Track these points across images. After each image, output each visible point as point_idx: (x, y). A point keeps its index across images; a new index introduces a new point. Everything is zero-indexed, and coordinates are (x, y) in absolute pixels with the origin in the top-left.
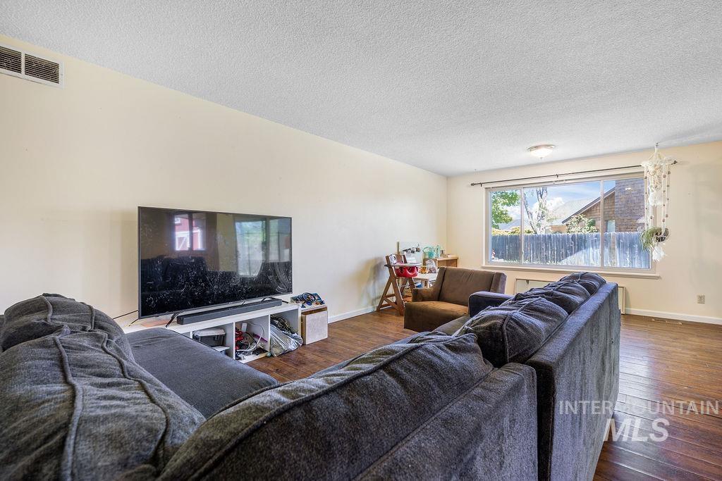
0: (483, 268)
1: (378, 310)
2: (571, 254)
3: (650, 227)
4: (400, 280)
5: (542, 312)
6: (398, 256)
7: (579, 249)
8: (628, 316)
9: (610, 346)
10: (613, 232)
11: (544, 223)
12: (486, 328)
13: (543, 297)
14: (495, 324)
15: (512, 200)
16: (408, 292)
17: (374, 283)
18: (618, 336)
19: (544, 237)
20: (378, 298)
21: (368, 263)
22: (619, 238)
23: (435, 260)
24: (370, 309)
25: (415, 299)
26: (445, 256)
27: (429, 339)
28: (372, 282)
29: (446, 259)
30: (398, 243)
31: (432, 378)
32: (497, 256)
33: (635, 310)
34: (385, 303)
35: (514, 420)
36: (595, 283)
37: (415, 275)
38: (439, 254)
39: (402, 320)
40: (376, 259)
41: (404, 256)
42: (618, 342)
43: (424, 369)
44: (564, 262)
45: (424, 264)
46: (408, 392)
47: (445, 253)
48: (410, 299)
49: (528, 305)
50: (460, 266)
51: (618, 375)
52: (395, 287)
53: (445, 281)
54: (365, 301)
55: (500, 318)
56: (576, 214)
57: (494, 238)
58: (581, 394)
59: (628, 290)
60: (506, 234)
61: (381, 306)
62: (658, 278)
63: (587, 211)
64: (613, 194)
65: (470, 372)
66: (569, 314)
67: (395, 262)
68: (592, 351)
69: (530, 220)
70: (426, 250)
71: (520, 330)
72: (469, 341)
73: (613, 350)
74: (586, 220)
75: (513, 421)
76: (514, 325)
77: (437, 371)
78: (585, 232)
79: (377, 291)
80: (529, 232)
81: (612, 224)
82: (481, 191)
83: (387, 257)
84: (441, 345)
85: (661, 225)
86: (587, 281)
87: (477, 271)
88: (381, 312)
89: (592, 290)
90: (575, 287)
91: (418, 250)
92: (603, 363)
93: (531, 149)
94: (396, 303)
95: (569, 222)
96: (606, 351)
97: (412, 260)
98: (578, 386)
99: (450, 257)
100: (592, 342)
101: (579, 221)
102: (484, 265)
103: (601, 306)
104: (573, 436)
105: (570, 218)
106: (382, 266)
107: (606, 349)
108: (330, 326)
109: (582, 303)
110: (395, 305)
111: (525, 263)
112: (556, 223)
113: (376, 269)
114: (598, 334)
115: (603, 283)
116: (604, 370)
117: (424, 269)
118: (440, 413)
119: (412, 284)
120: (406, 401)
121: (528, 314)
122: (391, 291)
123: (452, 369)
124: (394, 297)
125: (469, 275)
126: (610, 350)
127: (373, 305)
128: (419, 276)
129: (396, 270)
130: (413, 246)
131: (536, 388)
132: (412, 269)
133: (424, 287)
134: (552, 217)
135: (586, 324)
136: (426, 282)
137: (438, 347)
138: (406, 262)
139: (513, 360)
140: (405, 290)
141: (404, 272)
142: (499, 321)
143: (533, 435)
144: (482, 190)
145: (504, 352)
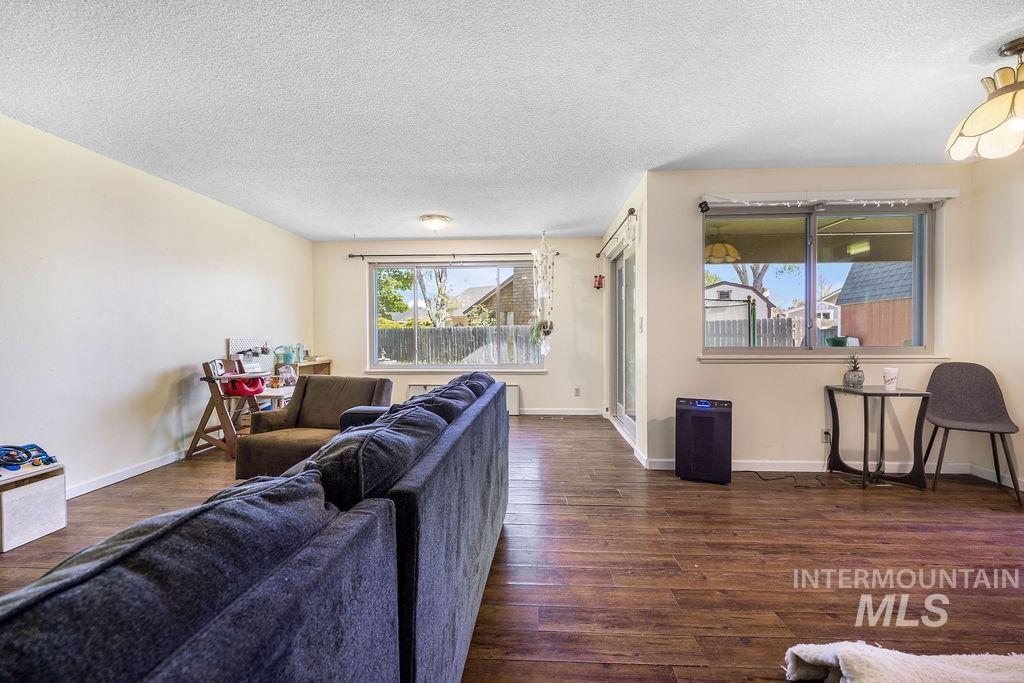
0: (367, 373)
1: (189, 456)
2: (472, 351)
3: (539, 320)
4: (233, 402)
5: (414, 424)
6: (228, 363)
7: (480, 345)
8: (521, 417)
9: (497, 453)
10: (511, 326)
11: (444, 313)
12: (336, 459)
13: (422, 406)
14: (348, 451)
15: (406, 282)
16: (246, 419)
17: (180, 411)
18: (506, 441)
19: (444, 330)
20: (188, 436)
21: (164, 377)
22: (517, 331)
23: (295, 366)
24: (172, 457)
25: (256, 429)
26: (312, 359)
27: (241, 491)
28: (174, 410)
29: (311, 363)
30: (228, 342)
31: (222, 554)
32: (389, 356)
33: (528, 410)
34: (202, 442)
35: (360, 577)
36: (483, 384)
37: (260, 391)
38: (302, 355)
39: (232, 467)
40: (183, 370)
41: (239, 362)
42: (507, 447)
43: (210, 542)
44: (465, 361)
45: (277, 372)
46: (168, 590)
47: (311, 354)
48: (248, 430)
49: (400, 418)
50: (335, 373)
51: (507, 484)
52: (222, 415)
53: (306, 396)
54: (160, 444)
55: (357, 441)
56: (477, 304)
57: (381, 332)
58: (459, 517)
59: (523, 389)
60: (401, 327)
61: (194, 448)
62: (546, 373)
63: (487, 301)
64: (512, 283)
65: (295, 528)
66: (449, 423)
67: (221, 371)
68: (473, 463)
69: (428, 309)
70: (278, 352)
71: (382, 453)
72: (304, 483)
73: (500, 456)
74: (487, 310)
75: (358, 579)
76: (374, 447)
77: (234, 541)
78: (486, 325)
79: (185, 425)
80: (428, 324)
81: (511, 316)
82: (363, 267)
83: (206, 366)
84: (255, 497)
85: (548, 318)
86: (474, 382)
87: (354, 378)
88: (194, 458)
89: (478, 392)
90: (460, 389)
91: (265, 351)
92: (488, 473)
93: (423, 217)
94: (224, 440)
95: (470, 313)
96: (491, 461)
97: (253, 368)
98: (454, 508)
99: (319, 361)
100: (473, 453)
101: (480, 311)
102: (368, 370)
103: (485, 410)
104: (449, 570)
105: (471, 308)
106: (197, 380)
107: (491, 457)
108: (71, 503)
109: (465, 408)
110: (223, 445)
111: (418, 365)
112: (456, 314)
113: (183, 386)
114: (481, 443)
115: (491, 382)
116: (489, 483)
117: (276, 380)
118: (232, 605)
119: (254, 406)
120: (161, 606)
121: (398, 431)
122: (214, 420)
123: (267, 530)
124: (221, 431)
125: (343, 384)
126: (497, 458)
127: (177, 448)
128: (267, 391)
129: (224, 385)
130: (257, 345)
131: (394, 526)
132: (254, 382)
133: (275, 409)
134: (453, 306)
135: (464, 434)
136: (279, 399)
137: (248, 502)
138: (242, 371)
139: (370, 496)
140: (242, 417)
141: (240, 388)
142: (355, 446)
143: (392, 586)
144: (364, 265)
145: (357, 487)
